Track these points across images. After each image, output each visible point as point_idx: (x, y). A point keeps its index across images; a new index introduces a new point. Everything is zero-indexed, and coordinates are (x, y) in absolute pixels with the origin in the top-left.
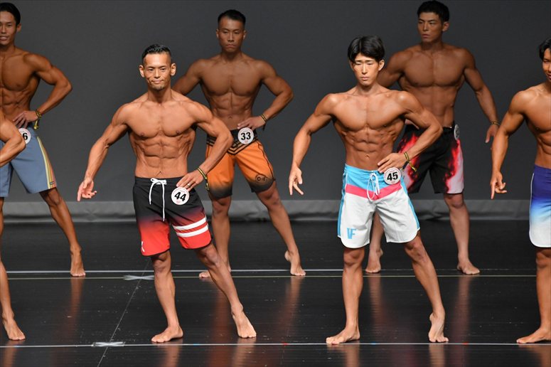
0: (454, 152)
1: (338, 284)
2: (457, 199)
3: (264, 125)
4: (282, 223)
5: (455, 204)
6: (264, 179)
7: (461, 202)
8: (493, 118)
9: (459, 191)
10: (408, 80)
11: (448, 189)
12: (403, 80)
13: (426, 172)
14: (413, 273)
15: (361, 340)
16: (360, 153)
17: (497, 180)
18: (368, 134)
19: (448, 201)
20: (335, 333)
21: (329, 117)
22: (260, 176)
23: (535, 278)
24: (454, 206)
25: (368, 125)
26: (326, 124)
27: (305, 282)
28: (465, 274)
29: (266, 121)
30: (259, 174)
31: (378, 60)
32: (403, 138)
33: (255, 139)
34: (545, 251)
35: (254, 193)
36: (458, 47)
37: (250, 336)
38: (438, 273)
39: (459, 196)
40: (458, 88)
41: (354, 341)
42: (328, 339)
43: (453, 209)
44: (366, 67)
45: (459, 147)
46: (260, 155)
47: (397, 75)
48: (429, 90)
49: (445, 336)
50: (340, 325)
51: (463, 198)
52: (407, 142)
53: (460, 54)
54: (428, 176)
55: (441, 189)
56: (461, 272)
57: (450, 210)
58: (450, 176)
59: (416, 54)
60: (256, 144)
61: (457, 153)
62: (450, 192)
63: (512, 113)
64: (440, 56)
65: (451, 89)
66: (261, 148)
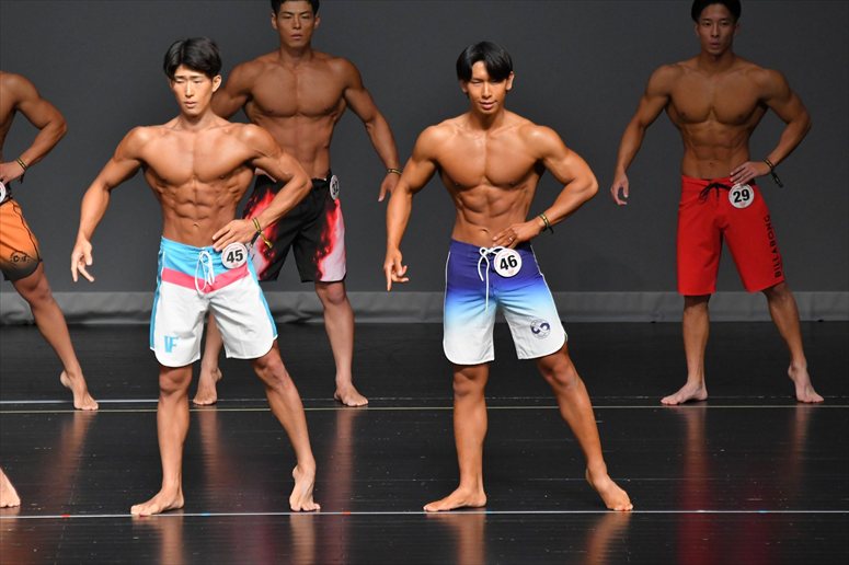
0: (330, 218)
1: (151, 422)
2: (336, 290)
3: (23, 176)
4: (55, 329)
5: (331, 298)
6: (24, 259)
7: (342, 295)
8: (391, 163)
9: (340, 278)
10: (258, 105)
11: (321, 275)
12: (250, 106)
13: (287, 249)
14: (267, 404)
15: (185, 508)
16: (184, 221)
17: (394, 261)
18: (195, 190)
19: (322, 292)
20: (145, 497)
21: (136, 163)
22: (17, 254)
23: (452, 412)
24: (330, 301)
25: (196, 176)
26: (132, 174)
27: (98, 420)
28: (347, 406)
29: (26, 168)
30: (17, 251)
31: (211, 74)
32: (252, 196)
33: (9, 198)
34: (467, 369)
35: (9, 282)
36: (335, 57)
37: (11, 505)
38: (305, 404)
39: (339, 286)
40: (335, 118)
41: (174, 510)
42: (134, 508)
43: (329, 306)
44: (193, 87)
45: (338, 211)
46: (18, 221)
47: (242, 99)
48: (290, 121)
49: (315, 501)
50: (154, 485)
51: (344, 290)
52: (258, 202)
53: (338, 67)
54: (291, 255)
55: (311, 275)
56: (340, 402)
57: (325, 308)
58: (324, 255)
59: (271, 67)
60: (9, 206)
61: (334, 219)
62: (324, 279)
63: (417, 160)
64: (307, 69)
65: (325, 120)
66: (19, 210)
